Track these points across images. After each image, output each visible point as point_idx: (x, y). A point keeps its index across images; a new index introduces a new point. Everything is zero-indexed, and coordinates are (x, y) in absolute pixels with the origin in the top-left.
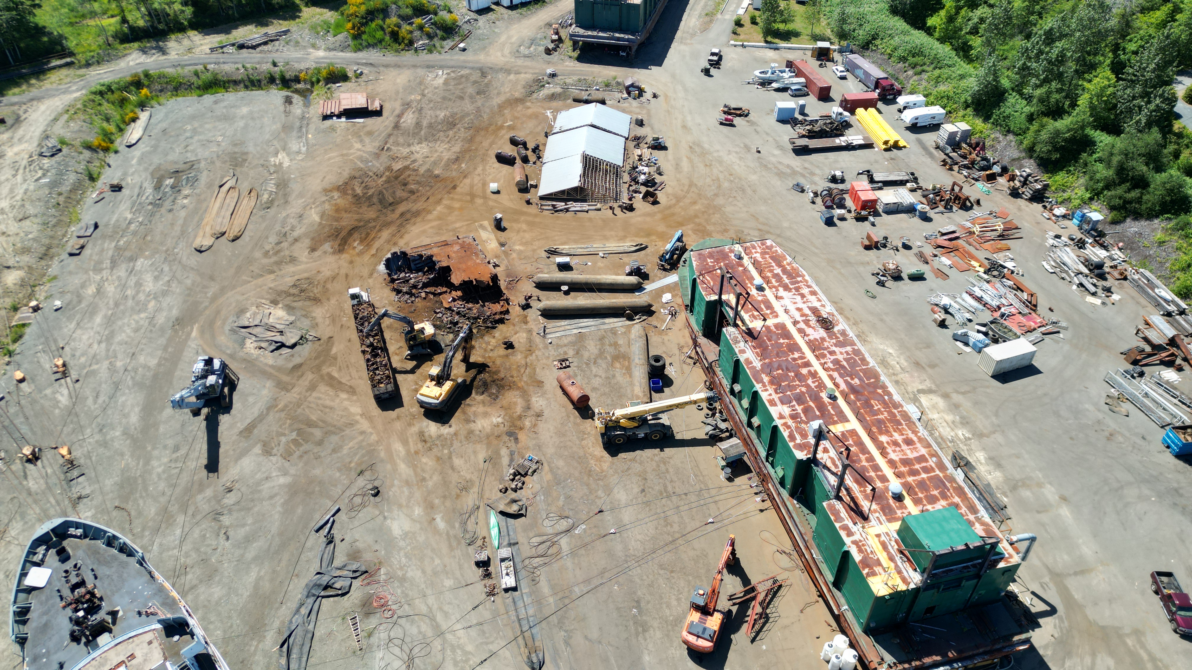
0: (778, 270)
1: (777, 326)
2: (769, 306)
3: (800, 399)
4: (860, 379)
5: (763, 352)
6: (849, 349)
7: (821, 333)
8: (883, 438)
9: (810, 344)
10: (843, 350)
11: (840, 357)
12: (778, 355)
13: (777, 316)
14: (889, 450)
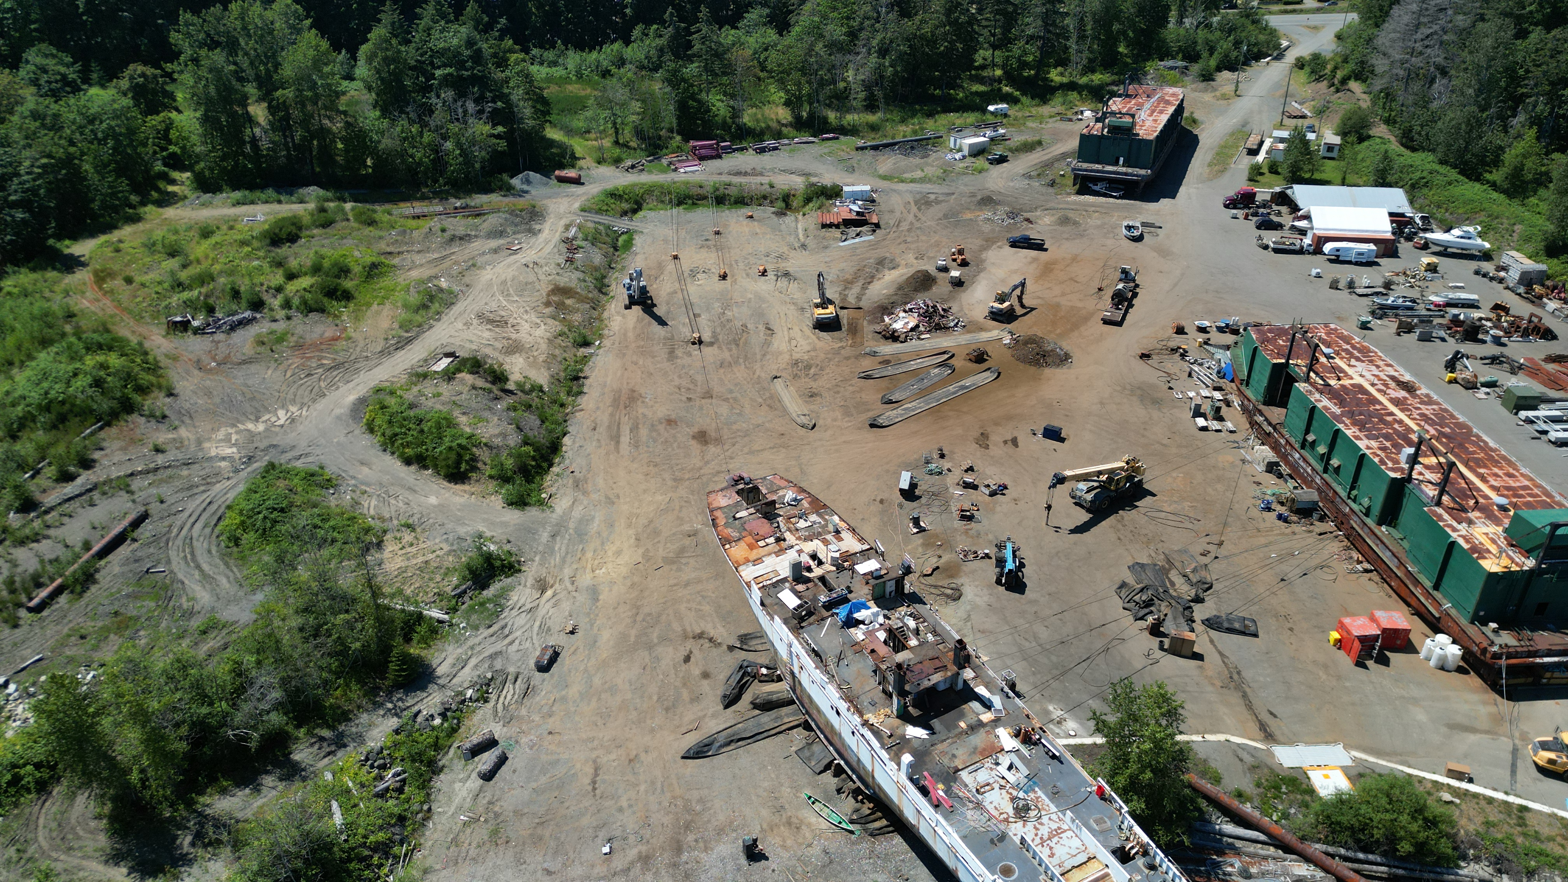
0: (1348, 347)
1: (1352, 385)
2: (1342, 371)
3: (1387, 437)
4: (1450, 428)
5: (1341, 403)
6: (1434, 407)
7: (1402, 394)
8: (1482, 471)
9: (1392, 401)
10: (1429, 407)
11: (1427, 412)
12: (1357, 405)
13: (1352, 378)
14: (1489, 479)
